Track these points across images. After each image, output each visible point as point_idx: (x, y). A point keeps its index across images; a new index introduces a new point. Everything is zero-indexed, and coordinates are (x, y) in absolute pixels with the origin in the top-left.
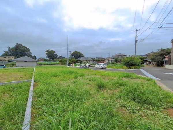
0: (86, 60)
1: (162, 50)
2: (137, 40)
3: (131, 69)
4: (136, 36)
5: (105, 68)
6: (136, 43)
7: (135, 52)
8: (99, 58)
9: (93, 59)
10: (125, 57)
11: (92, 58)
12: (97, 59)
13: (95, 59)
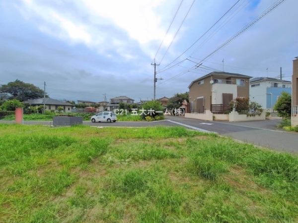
0: (56, 106)
1: (178, 96)
2: (156, 79)
3: (156, 120)
4: (155, 72)
5: (114, 121)
6: (155, 83)
7: (155, 95)
8: (84, 102)
9: (72, 103)
10: (131, 102)
11: (68, 102)
12: (81, 103)
13: (76, 103)
